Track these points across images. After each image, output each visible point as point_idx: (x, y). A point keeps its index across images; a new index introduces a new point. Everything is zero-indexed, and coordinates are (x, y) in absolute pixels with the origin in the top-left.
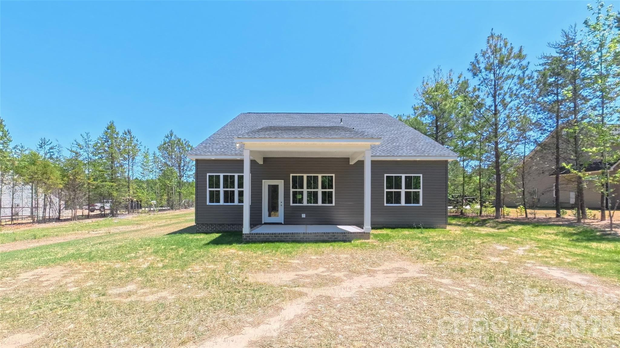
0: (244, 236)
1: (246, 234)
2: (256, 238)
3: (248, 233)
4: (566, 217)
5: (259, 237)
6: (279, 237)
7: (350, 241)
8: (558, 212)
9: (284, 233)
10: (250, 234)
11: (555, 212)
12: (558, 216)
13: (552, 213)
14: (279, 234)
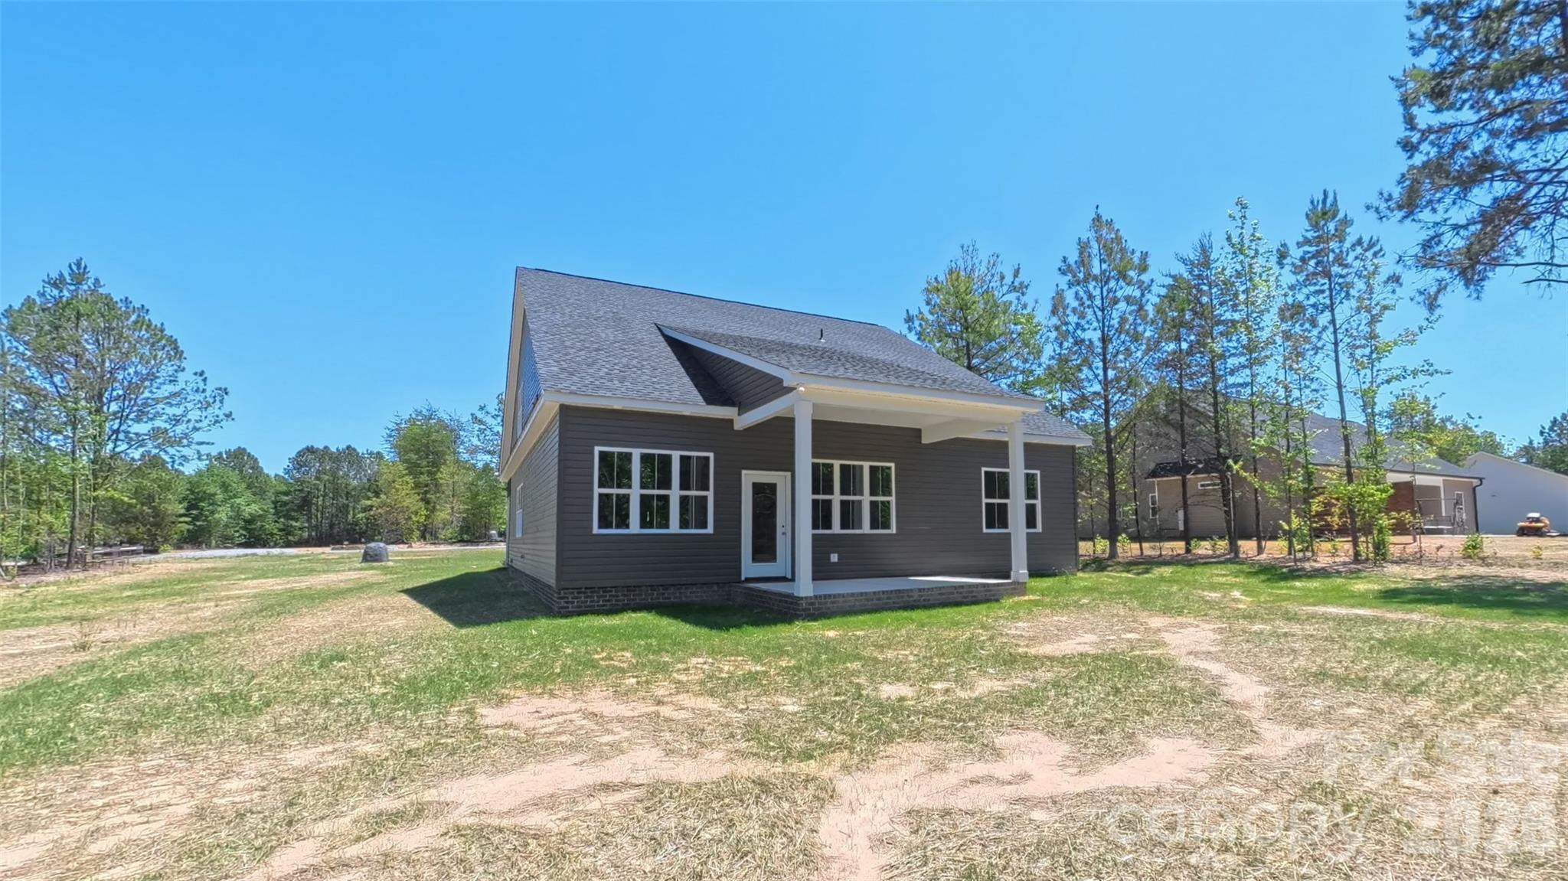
0: (803, 602)
1: (806, 598)
2: (829, 605)
3: (811, 594)
4: (1201, 552)
5: (833, 603)
6: (875, 602)
7: (997, 600)
8: (1188, 543)
9: (883, 592)
10: (816, 597)
11: (1182, 544)
12: (1188, 551)
13: (1179, 546)
14: (874, 593)
